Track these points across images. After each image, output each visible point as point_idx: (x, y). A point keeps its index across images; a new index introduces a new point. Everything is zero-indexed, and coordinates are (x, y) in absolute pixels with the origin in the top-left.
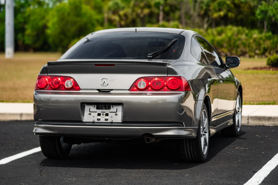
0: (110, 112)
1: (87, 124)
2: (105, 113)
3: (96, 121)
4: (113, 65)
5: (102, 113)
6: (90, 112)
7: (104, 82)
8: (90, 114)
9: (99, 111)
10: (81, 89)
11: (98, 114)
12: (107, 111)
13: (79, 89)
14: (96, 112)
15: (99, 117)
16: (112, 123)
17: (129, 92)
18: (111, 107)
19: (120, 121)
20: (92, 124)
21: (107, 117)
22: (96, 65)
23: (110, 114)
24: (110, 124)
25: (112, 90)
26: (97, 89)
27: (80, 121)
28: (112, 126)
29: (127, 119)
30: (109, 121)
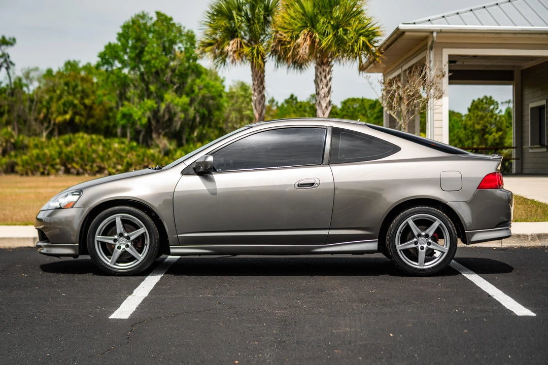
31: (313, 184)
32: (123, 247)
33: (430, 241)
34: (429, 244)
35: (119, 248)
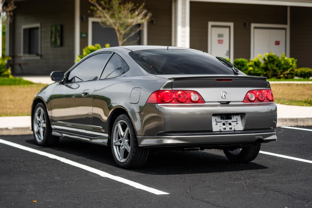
0: (232, 122)
1: (216, 133)
2: (228, 123)
3: (223, 130)
4: (231, 80)
5: (225, 123)
6: (217, 122)
7: (224, 95)
8: (217, 124)
9: (224, 121)
10: (205, 102)
11: (223, 123)
12: (230, 121)
13: (204, 102)
14: (221, 122)
15: (224, 127)
16: (235, 131)
17: (243, 103)
18: (232, 117)
19: (242, 130)
20: (219, 133)
21: (230, 126)
22: (218, 80)
23: (232, 123)
24: (233, 132)
25: (230, 102)
26: (218, 102)
27: (210, 131)
28: (236, 134)
29: (248, 127)
30: (233, 130)
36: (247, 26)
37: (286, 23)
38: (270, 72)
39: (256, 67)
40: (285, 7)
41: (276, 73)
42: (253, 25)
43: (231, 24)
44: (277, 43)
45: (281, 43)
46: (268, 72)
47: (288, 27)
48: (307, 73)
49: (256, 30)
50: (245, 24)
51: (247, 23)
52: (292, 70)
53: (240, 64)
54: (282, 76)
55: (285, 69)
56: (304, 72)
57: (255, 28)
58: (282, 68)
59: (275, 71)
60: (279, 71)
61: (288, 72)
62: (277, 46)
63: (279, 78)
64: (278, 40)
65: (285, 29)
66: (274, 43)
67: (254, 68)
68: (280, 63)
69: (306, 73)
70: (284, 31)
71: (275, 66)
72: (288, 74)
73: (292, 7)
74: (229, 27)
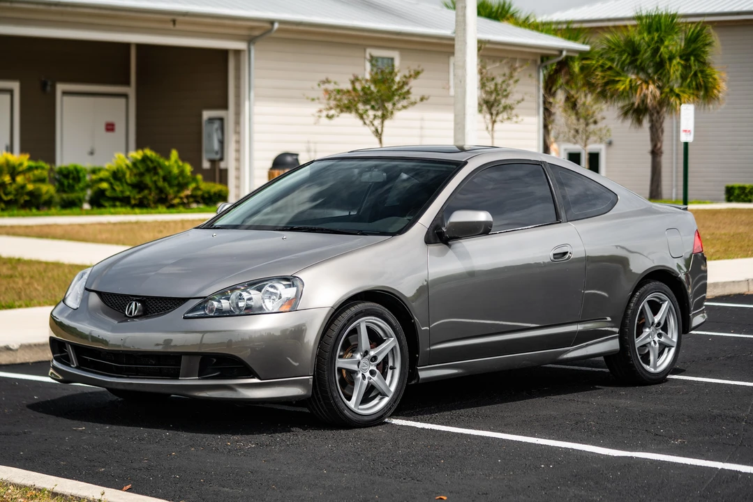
31: (565, 253)
32: (367, 374)
33: (661, 331)
34: (660, 335)
35: (364, 377)
36: (49, 88)
37: (127, 82)
38: (150, 194)
39: (118, 183)
40: (126, 46)
41: (164, 196)
42: (60, 87)
43: (15, 86)
44: (110, 127)
45: (117, 127)
46: (146, 192)
47: (131, 91)
48: (215, 194)
49: (66, 99)
50: (44, 85)
51: (49, 83)
52: (197, 188)
53: (71, 176)
54: (176, 201)
55: (183, 186)
56: (209, 192)
57: (65, 93)
58: (176, 182)
59: (161, 190)
60: (171, 191)
61: (188, 192)
62: (110, 134)
63: (171, 207)
64: (110, 120)
65: (125, 96)
66: (103, 127)
67: (111, 184)
68: (170, 172)
69: (212, 194)
70: (123, 101)
71: (161, 180)
72: (187, 197)
73: (140, 47)
74: (11, 92)
